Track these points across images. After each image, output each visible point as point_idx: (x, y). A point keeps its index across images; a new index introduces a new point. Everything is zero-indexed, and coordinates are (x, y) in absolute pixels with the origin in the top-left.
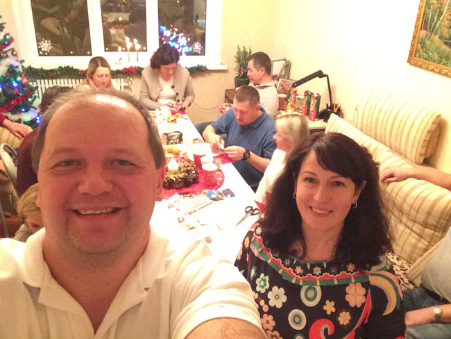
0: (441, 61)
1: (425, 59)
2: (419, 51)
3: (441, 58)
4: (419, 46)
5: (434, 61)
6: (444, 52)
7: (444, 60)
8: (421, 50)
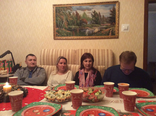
0: (68, 36)
4: (57, 33)
5: (65, 36)
6: (68, 33)
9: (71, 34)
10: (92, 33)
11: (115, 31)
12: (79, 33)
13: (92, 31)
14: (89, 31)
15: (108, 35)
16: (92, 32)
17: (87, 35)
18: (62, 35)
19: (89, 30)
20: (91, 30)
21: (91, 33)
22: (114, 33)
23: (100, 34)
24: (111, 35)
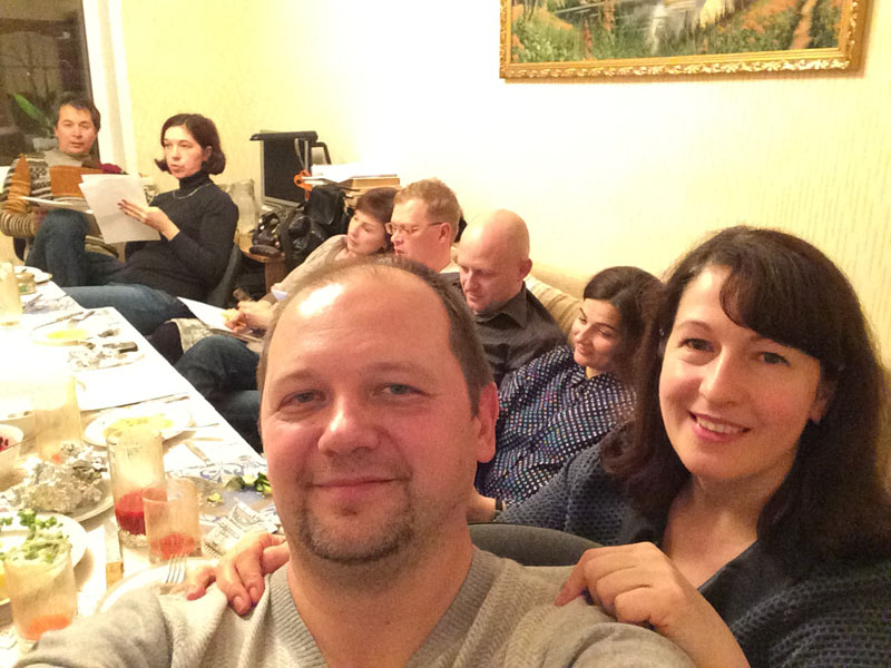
2: (517, 48)
8: (521, 46)
9: (573, 44)
12: (613, 37)
13: (687, 14)
14: (667, 19)
15: (786, 43)
16: (681, 26)
17: (655, 48)
18: (537, 54)
19: (667, 4)
20: (681, 5)
21: (678, 34)
23: (734, 38)
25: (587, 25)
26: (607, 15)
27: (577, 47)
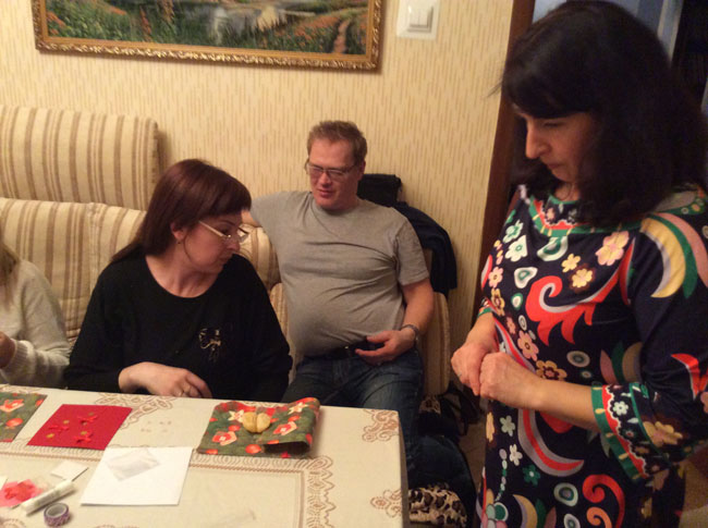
0: (113, 35)
1: (77, 36)
2: (55, 23)
3: (111, 29)
4: (52, 15)
5: (99, 37)
6: (112, 19)
7: (120, 34)
8: (60, 22)
9: (128, 28)
10: (244, 32)
11: (363, 33)
12: (174, 27)
13: (247, 19)
14: (227, 19)
15: (329, 48)
16: (241, 27)
17: (219, 41)
18: (83, 31)
19: (226, 9)
20: (241, 11)
21: (239, 33)
22: (358, 42)
23: (288, 41)
24: (344, 48)
25: (143, 14)
26: (166, 9)
27: (133, 31)
